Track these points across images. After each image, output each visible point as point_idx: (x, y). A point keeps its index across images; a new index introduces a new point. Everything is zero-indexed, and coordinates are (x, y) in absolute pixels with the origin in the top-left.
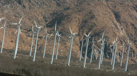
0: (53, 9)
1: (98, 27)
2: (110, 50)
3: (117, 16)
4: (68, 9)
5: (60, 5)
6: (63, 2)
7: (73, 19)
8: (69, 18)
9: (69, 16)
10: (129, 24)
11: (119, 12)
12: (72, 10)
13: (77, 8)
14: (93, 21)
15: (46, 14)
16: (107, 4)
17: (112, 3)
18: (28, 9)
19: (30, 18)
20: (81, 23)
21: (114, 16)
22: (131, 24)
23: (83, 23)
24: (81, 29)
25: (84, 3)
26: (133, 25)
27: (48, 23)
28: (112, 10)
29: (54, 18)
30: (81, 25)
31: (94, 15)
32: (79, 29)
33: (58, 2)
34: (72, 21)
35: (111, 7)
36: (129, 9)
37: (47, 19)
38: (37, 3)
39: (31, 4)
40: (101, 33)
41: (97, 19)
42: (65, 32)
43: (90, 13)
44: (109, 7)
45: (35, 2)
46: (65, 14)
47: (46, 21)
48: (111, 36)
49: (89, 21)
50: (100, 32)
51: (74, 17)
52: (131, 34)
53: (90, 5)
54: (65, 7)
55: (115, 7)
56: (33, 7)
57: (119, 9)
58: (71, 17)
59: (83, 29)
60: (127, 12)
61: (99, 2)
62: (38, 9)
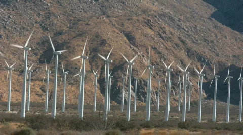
0: (39, 36)
1: (117, 57)
2: (144, 89)
3: (130, 38)
4: (60, 33)
5: (46, 29)
6: (49, 25)
7: (76, 47)
8: (70, 47)
9: (69, 45)
10: (150, 48)
11: (130, 32)
12: (67, 35)
13: (73, 32)
14: (105, 48)
15: (32, 45)
16: (111, 21)
17: (117, 20)
18: (6, 39)
19: (13, 52)
20: (89, 53)
21: (125, 38)
22: (152, 48)
23: (92, 53)
24: (93, 61)
25: (80, 22)
26: (155, 48)
27: (39, 57)
28: (120, 29)
29: (45, 48)
30: (91, 56)
31: (104, 40)
32: (89, 62)
33: (43, 25)
34: (75, 51)
35: (117, 26)
36: (141, 25)
37: (36, 52)
38: (15, 28)
39: (7, 31)
40: (125, 66)
41: (110, 45)
42: (72, 68)
43: (97, 37)
44: (115, 25)
45: (12, 27)
46: (60, 41)
47: (36, 55)
48: (138, 67)
49: (100, 48)
50: (121, 63)
51: (77, 45)
52: (155, 62)
53: (89, 25)
54: (55, 31)
55: (123, 25)
56: (11, 35)
57: (129, 27)
58: (72, 46)
59: (96, 61)
60: (140, 31)
61: (98, 20)
62: (19, 37)
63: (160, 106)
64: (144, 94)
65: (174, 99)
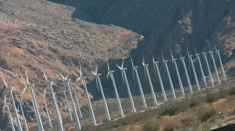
63: (52, 122)
64: (32, 114)
65: (63, 110)
